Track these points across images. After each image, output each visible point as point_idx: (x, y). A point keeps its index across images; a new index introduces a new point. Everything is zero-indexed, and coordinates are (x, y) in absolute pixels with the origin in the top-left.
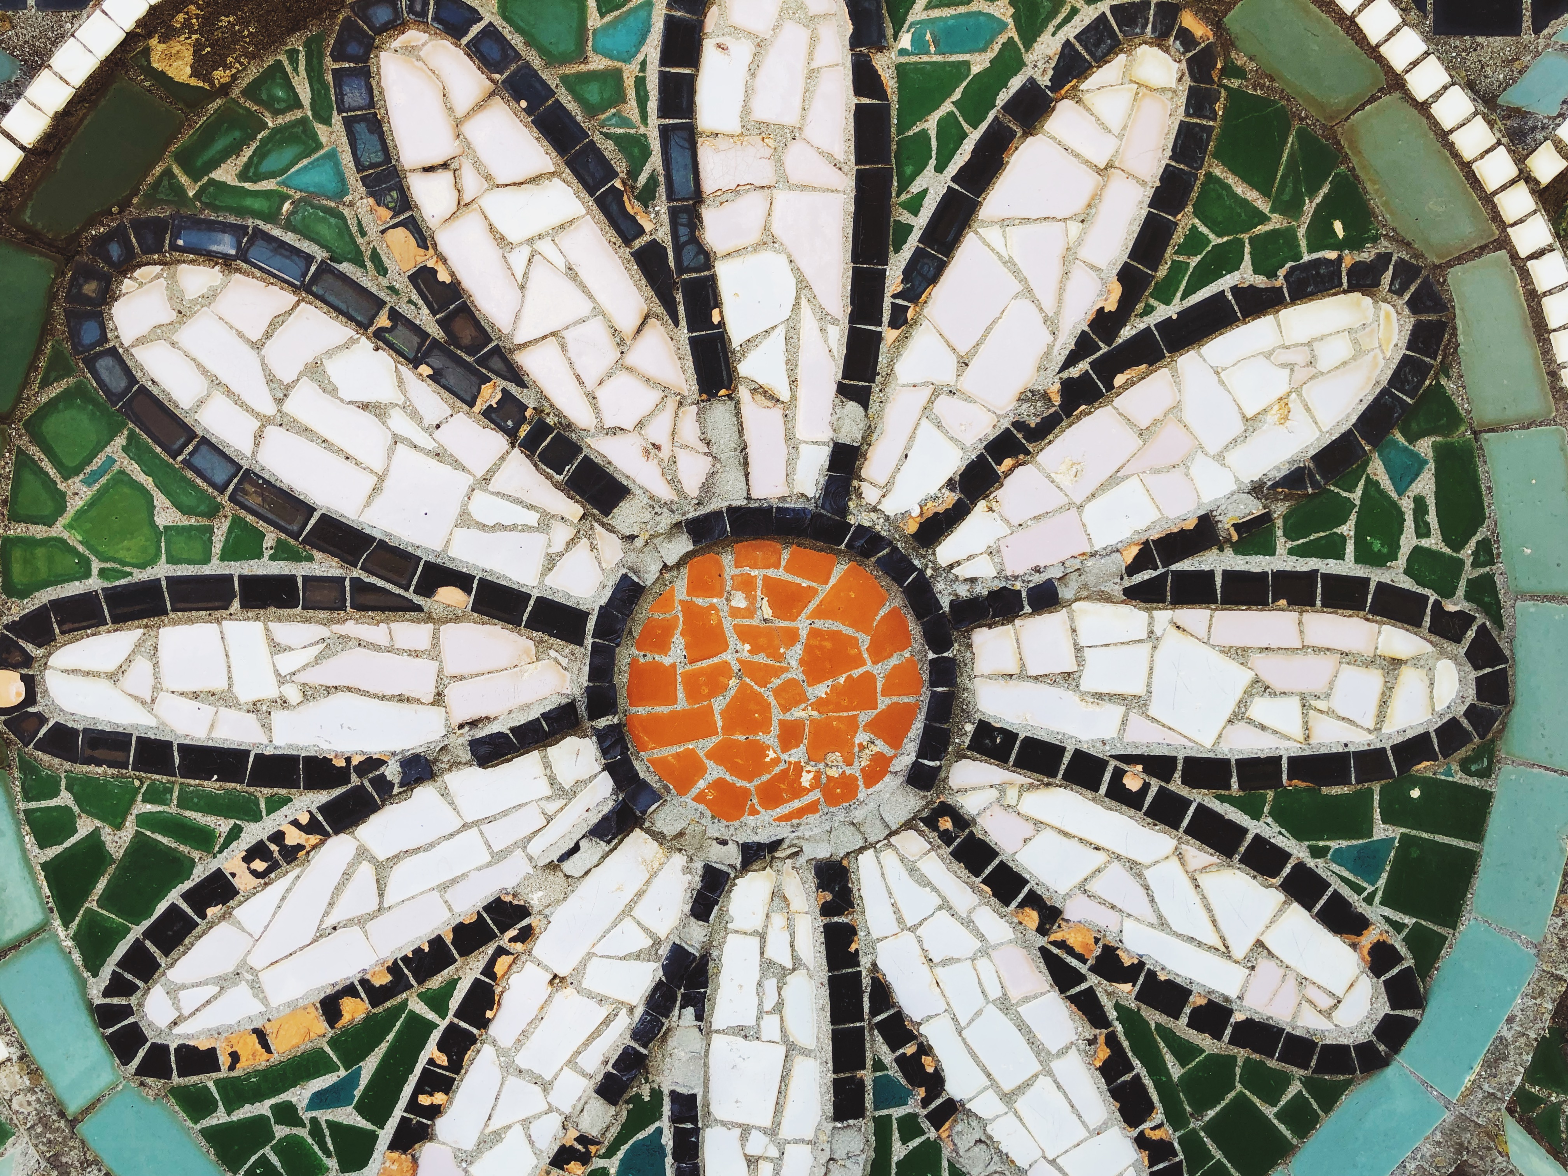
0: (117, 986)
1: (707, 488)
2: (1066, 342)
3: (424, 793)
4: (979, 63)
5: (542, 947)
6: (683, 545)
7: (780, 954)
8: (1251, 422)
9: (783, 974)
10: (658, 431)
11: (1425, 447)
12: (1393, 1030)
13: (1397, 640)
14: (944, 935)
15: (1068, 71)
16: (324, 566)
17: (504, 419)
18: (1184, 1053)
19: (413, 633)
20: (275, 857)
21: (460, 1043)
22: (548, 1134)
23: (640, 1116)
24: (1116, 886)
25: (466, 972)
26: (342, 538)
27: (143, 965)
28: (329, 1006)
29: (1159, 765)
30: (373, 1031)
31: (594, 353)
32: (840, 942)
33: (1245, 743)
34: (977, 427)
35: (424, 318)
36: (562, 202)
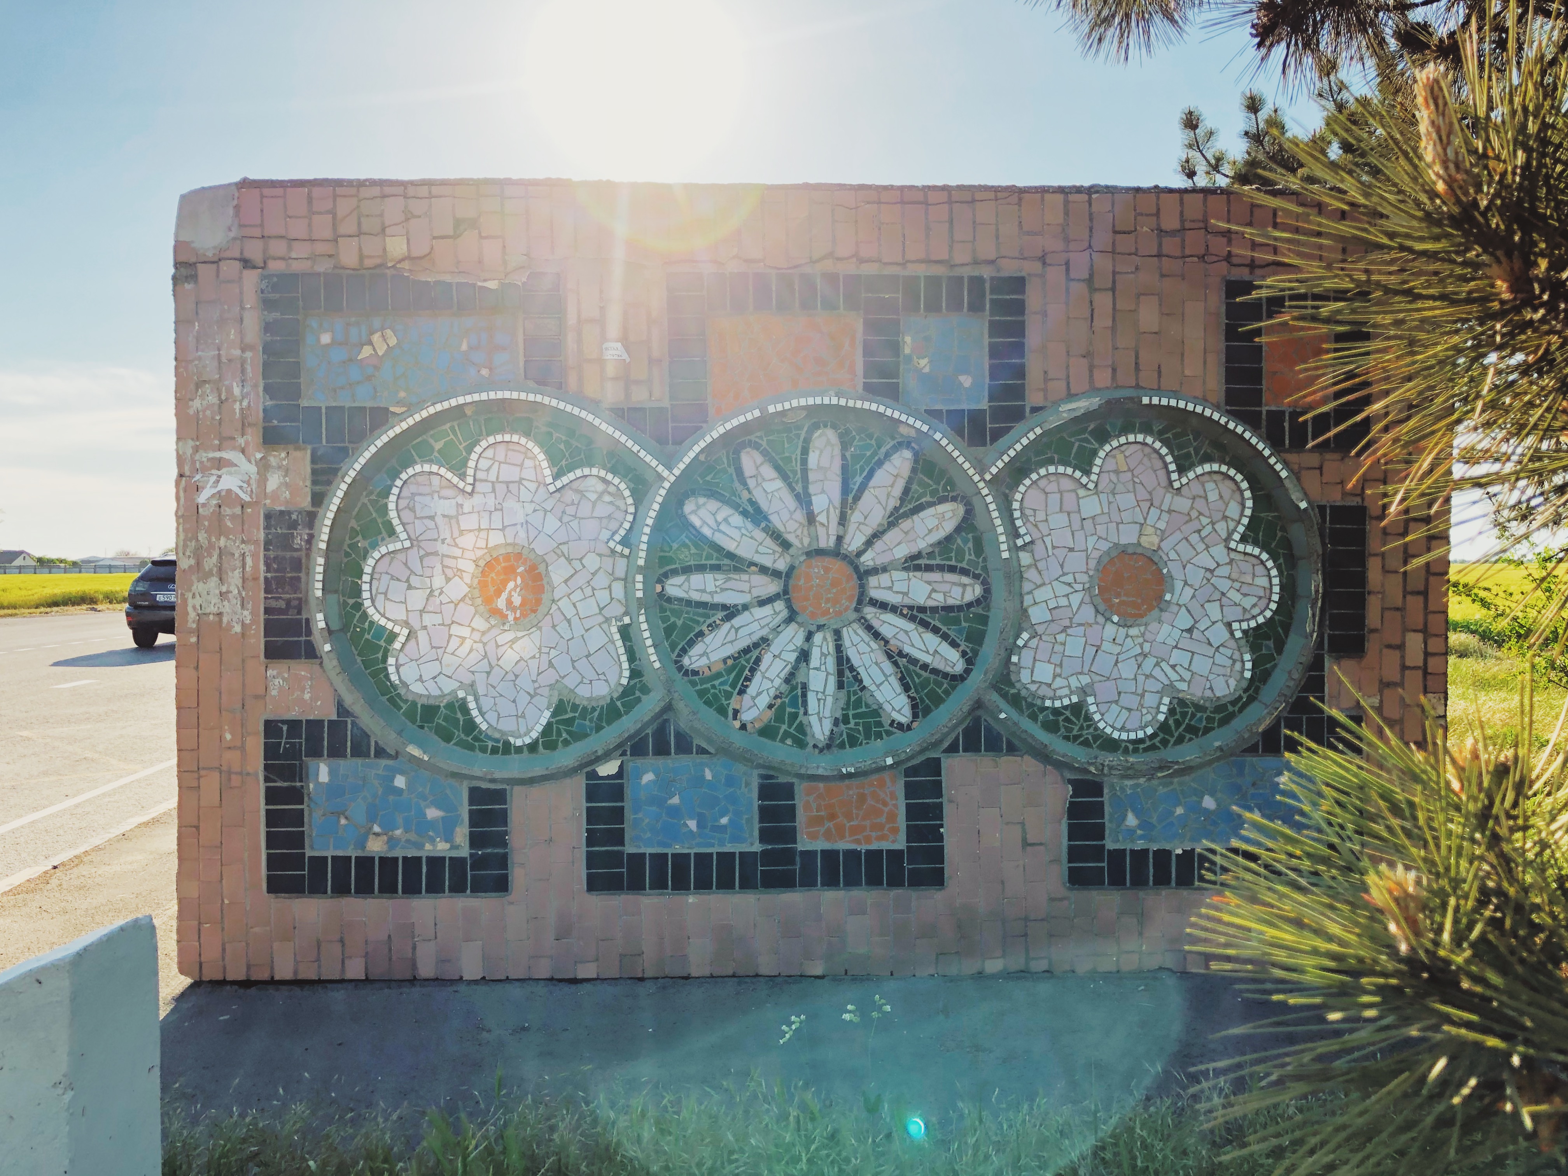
0: (679, 656)
1: (810, 544)
2: (888, 513)
3: (746, 613)
4: (868, 453)
5: (772, 648)
6: (804, 557)
7: (825, 651)
8: (930, 531)
9: (826, 656)
10: (799, 532)
11: (970, 536)
12: (968, 671)
13: (965, 580)
14: (863, 647)
15: (888, 455)
16: (726, 561)
17: (766, 530)
18: (919, 676)
19: (745, 577)
20: (713, 627)
21: (753, 670)
22: (772, 692)
23: (793, 688)
24: (902, 636)
25: (755, 654)
26: (731, 556)
27: (684, 651)
28: (725, 661)
29: (911, 608)
30: (733, 667)
31: (785, 516)
32: (839, 648)
33: (931, 603)
34: (869, 531)
35: (750, 509)
36: (779, 484)
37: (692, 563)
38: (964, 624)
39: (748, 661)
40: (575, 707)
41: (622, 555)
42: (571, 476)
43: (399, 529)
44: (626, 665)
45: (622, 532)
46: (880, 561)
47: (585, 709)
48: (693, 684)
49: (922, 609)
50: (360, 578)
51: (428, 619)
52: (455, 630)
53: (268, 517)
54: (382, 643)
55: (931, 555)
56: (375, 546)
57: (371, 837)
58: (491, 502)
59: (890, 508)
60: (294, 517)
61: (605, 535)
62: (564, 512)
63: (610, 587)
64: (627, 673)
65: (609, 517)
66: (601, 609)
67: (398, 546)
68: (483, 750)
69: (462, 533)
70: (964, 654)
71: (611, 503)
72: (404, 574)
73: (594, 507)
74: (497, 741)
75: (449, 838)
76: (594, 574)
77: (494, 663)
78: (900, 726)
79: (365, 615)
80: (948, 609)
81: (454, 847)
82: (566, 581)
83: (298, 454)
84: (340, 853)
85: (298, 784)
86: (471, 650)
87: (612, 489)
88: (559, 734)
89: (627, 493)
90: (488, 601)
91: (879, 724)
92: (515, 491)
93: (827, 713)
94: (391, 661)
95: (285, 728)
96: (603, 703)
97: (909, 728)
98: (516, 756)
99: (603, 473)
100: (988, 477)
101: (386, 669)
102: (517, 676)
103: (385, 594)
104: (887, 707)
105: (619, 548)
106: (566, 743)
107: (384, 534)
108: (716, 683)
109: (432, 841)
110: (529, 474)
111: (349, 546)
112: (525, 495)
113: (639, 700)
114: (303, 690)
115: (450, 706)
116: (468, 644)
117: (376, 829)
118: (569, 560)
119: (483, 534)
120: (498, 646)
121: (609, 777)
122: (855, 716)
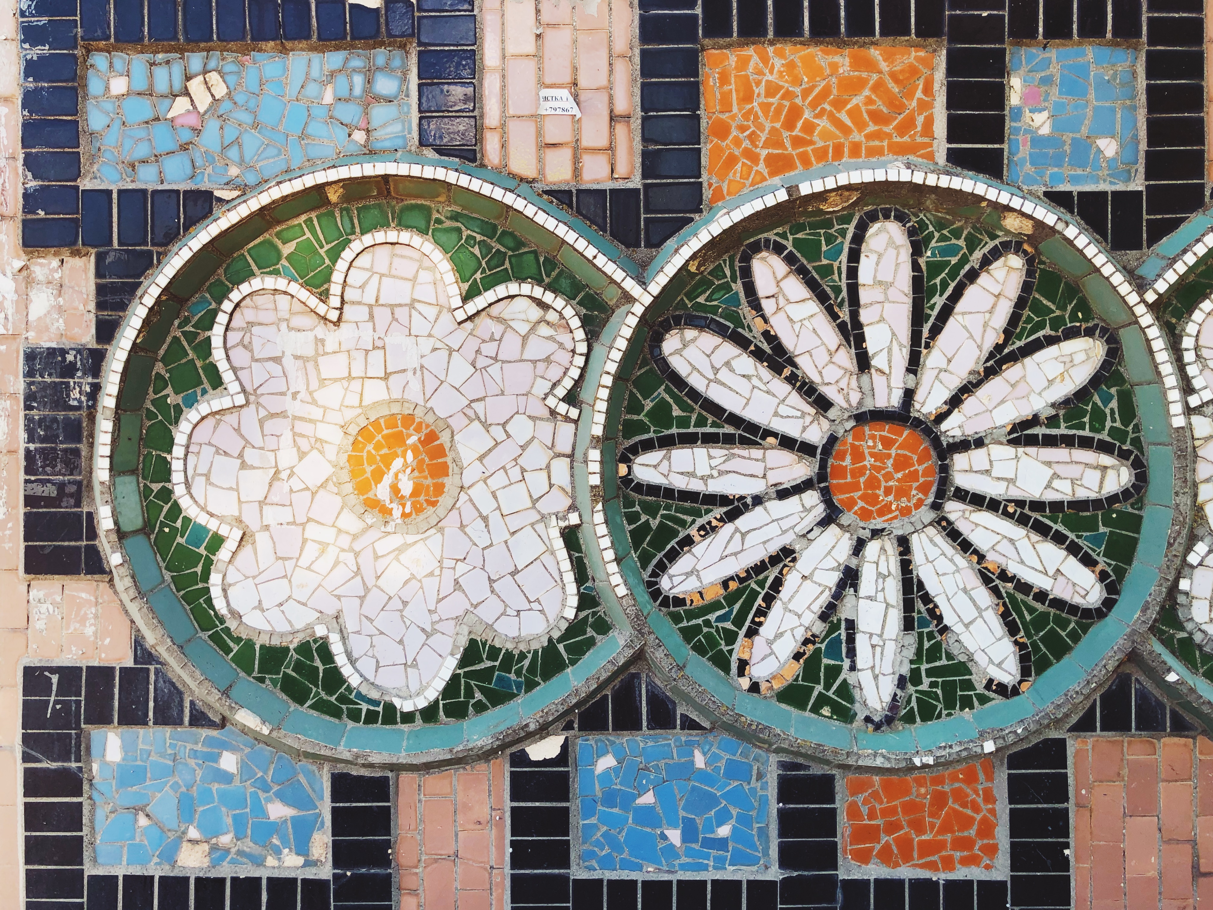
0: (654, 574)
1: (860, 403)
2: (985, 354)
3: (759, 509)
4: (954, 260)
5: (799, 565)
6: (852, 423)
7: (883, 570)
8: (1051, 382)
9: (885, 577)
10: (843, 384)
11: (1113, 390)
12: (1109, 604)
13: (1106, 460)
14: (943, 565)
15: (986, 262)
16: (729, 429)
17: (792, 379)
18: (1031, 610)
19: (756, 453)
20: (708, 530)
21: (769, 599)
22: (800, 634)
23: (834, 627)
24: (1005, 547)
25: (772, 574)
26: (735, 420)
27: (662, 568)
28: (725, 584)
29: (1020, 503)
30: (738, 594)
31: (822, 357)
32: (906, 566)
33: (1050, 496)
34: (955, 383)
35: (765, 347)
36: (813, 307)
37: (674, 430)
38: (1102, 529)
39: (761, 584)
40: (494, 652)
41: (567, 419)
42: (490, 296)
43: (227, 376)
44: (572, 588)
45: (568, 383)
46: (971, 430)
47: (509, 655)
48: (676, 618)
49: (1037, 506)
50: (170, 452)
51: (272, 515)
52: (312, 530)
53: (31, 356)
54: (202, 551)
55: (1052, 421)
56: (191, 402)
57: (185, 846)
58: (367, 336)
59: (988, 345)
60: (70, 358)
61: (543, 387)
62: (478, 352)
63: (548, 467)
64: (573, 601)
65: (548, 360)
66: (535, 501)
67: (226, 402)
68: (355, 716)
69: (323, 382)
70: (1103, 576)
71: (550, 338)
72: (234, 445)
73: (523, 345)
74: (376, 703)
75: (302, 849)
76: (523, 448)
77: (370, 583)
78: (1002, 690)
79: (176, 509)
80: (1079, 505)
81: (308, 863)
82: (481, 458)
83: (77, 262)
84: (136, 871)
85: (74, 765)
86: (337, 563)
87: (552, 316)
88: (470, 694)
89: (575, 323)
90: (363, 488)
91: (969, 685)
92: (403, 319)
93: (887, 668)
94: (215, 578)
95: (55, 679)
96: (536, 645)
97: (1015, 691)
98: (405, 727)
99: (538, 292)
100: (1151, 297)
101: (207, 590)
102: (405, 603)
103: (207, 476)
104: (981, 659)
105: (563, 408)
106: (480, 708)
107: (206, 385)
108: (712, 617)
109: (277, 852)
110: (426, 293)
111: (153, 402)
112: (419, 326)
113: (591, 643)
114: (83, 621)
115: (304, 648)
116: (332, 553)
117: (193, 833)
118: (487, 426)
119: (356, 386)
120: (377, 557)
121: (545, 763)
122: (930, 673)
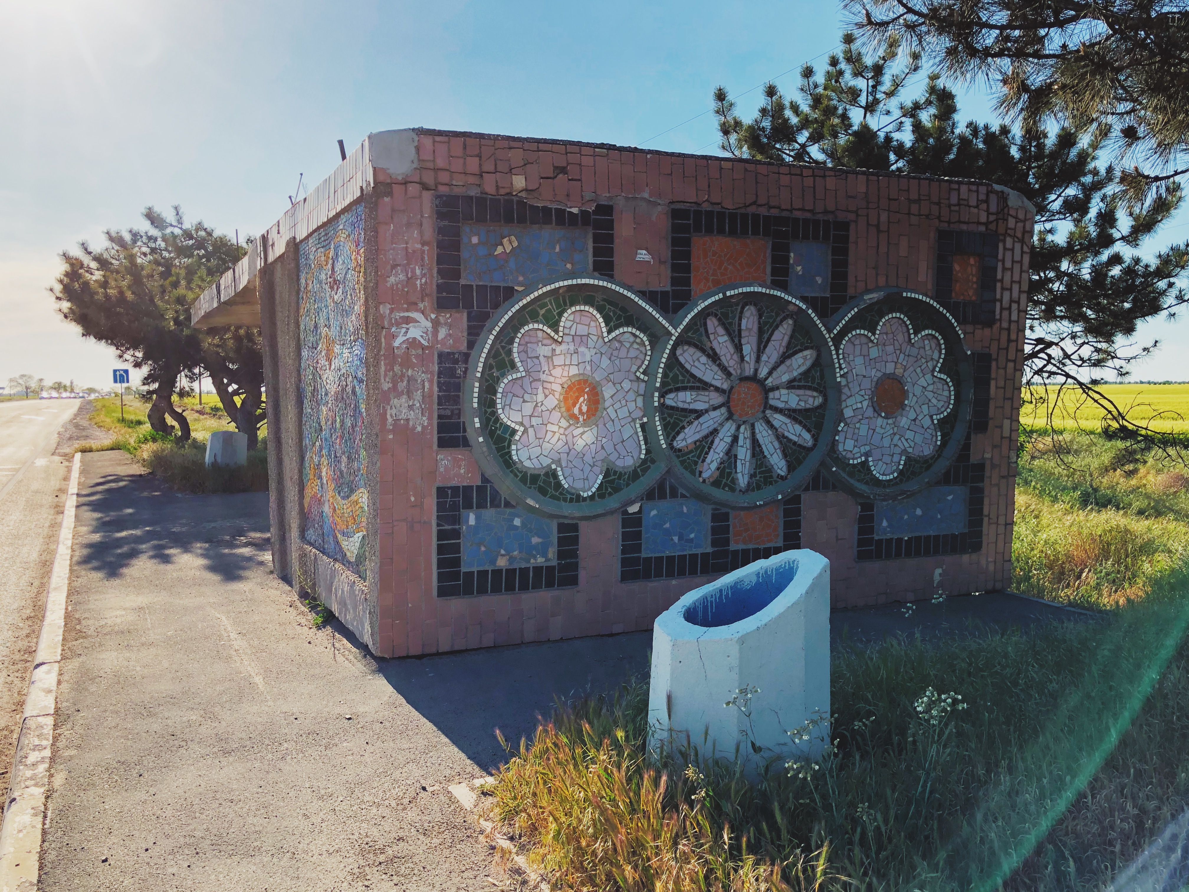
2: (780, 356)
3: (707, 415)
4: (771, 321)
5: (719, 435)
7: (746, 436)
9: (746, 439)
10: (735, 367)
11: (818, 369)
12: (815, 445)
13: (815, 394)
14: (765, 433)
15: (782, 321)
16: (698, 384)
17: (719, 365)
18: (791, 449)
19: (707, 393)
20: (690, 423)
21: (710, 448)
22: (719, 460)
23: (730, 458)
24: (784, 427)
25: (710, 439)
26: (700, 381)
27: (674, 438)
28: (695, 443)
29: (789, 410)
30: (700, 446)
31: (728, 356)
32: (753, 434)
33: (799, 407)
34: (770, 366)
35: (711, 352)
36: (726, 338)
37: (679, 385)
38: (813, 419)
39: (706, 443)
40: (615, 472)
41: (643, 381)
42: (617, 332)
43: (519, 364)
44: (643, 447)
45: (644, 367)
46: (775, 383)
47: (621, 473)
48: (678, 457)
49: (794, 411)
50: (495, 395)
51: (534, 421)
52: (550, 427)
53: (440, 355)
54: (507, 436)
55: (800, 380)
56: (504, 375)
57: (500, 557)
58: (572, 348)
59: (781, 352)
60: (456, 356)
61: (634, 368)
62: (612, 354)
63: (635, 400)
64: (644, 452)
65: (636, 358)
66: (630, 413)
67: (519, 375)
68: (565, 500)
69: (554, 367)
70: (813, 436)
71: (638, 349)
72: (520, 392)
73: (628, 352)
74: (573, 494)
75: (544, 554)
76: (627, 392)
77: (571, 447)
78: (783, 478)
79: (498, 419)
80: (807, 410)
81: (547, 560)
82: (612, 397)
83: (458, 315)
84: (481, 569)
85: (457, 527)
86: (559, 440)
87: (638, 340)
88: (607, 489)
89: (647, 343)
90: (568, 410)
91: (771, 477)
92: (585, 341)
93: (746, 472)
94: (514, 447)
95: (449, 492)
96: (631, 470)
97: (786, 478)
98: (583, 503)
99: (634, 331)
100: (832, 336)
101: (510, 452)
102: (584, 455)
103: (510, 405)
104: (775, 467)
105: (642, 376)
106: (610, 494)
107: (509, 368)
108: (690, 456)
109: (535, 557)
110: (593, 331)
111: (488, 375)
112: (591, 344)
113: (649, 467)
114: (459, 467)
115: (547, 474)
116: (557, 436)
117: (503, 552)
118: (614, 384)
119: (567, 368)
120: (573, 437)
121: (634, 513)
122: (760, 473)
